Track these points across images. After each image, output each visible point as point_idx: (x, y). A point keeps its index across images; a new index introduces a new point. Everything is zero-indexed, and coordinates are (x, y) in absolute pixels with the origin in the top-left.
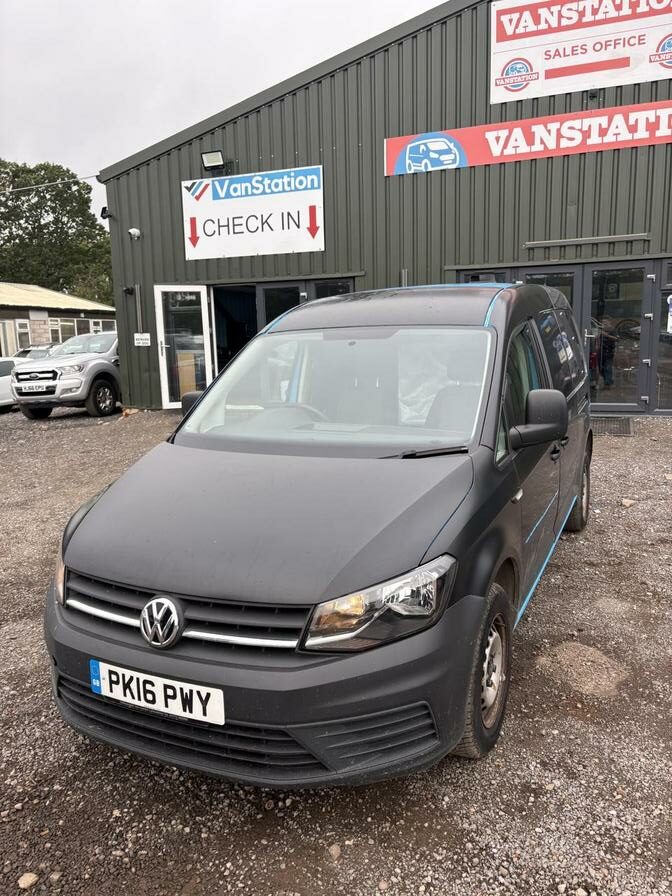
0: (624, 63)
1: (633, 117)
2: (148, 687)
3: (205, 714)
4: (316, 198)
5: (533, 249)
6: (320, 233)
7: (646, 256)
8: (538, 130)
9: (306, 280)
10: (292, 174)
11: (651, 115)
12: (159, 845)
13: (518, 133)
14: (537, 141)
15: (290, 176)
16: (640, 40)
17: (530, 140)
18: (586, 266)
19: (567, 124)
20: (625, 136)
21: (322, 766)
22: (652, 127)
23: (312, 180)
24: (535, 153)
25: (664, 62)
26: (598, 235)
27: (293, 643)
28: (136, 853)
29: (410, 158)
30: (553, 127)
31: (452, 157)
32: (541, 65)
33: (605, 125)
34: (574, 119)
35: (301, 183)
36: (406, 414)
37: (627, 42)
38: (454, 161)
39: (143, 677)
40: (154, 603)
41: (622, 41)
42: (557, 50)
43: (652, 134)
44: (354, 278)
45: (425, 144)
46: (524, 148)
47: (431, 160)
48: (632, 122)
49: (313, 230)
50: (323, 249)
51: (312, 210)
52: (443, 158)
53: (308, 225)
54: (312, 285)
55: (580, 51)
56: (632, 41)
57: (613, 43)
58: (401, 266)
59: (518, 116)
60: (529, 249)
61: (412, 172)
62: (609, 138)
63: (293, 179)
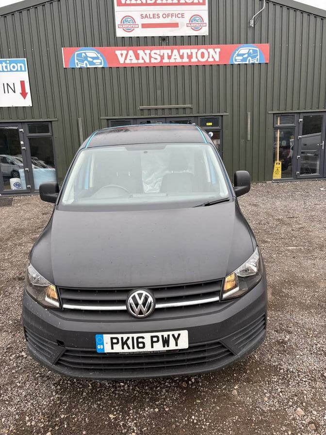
0: (176, 25)
1: (182, 51)
2: (140, 340)
3: (177, 345)
4: (25, 76)
5: (143, 110)
6: (29, 96)
7: (191, 115)
8: (141, 53)
9: (21, 122)
10: (8, 62)
11: (189, 51)
12: (149, 423)
13: (131, 53)
14: (141, 58)
15: (6, 63)
16: (182, 16)
17: (137, 57)
18: (167, 118)
19: (154, 51)
20: (179, 60)
21: (232, 354)
22: (190, 57)
23: (21, 66)
24: (140, 63)
25: (193, 27)
26: (164, 105)
27: (217, 299)
28: (141, 431)
29: (77, 59)
30: (148, 52)
31: (99, 61)
32: (139, 21)
33: (170, 54)
34: (156, 49)
35: (14, 67)
36: (147, 188)
37: (177, 16)
38: (101, 64)
39: (136, 336)
40: (136, 294)
41: (174, 15)
42: (146, 15)
43: (190, 60)
44: (51, 122)
45: (85, 53)
46: (134, 61)
47: (89, 61)
48: (181, 54)
49: (24, 94)
50: (31, 106)
51: (22, 83)
52: (95, 61)
53: (21, 92)
54: (26, 125)
55: (156, 17)
56: (179, 16)
57: (171, 15)
58: (78, 116)
59: (131, 45)
60: (141, 110)
61: (79, 67)
62: (172, 60)
63: (8, 65)
